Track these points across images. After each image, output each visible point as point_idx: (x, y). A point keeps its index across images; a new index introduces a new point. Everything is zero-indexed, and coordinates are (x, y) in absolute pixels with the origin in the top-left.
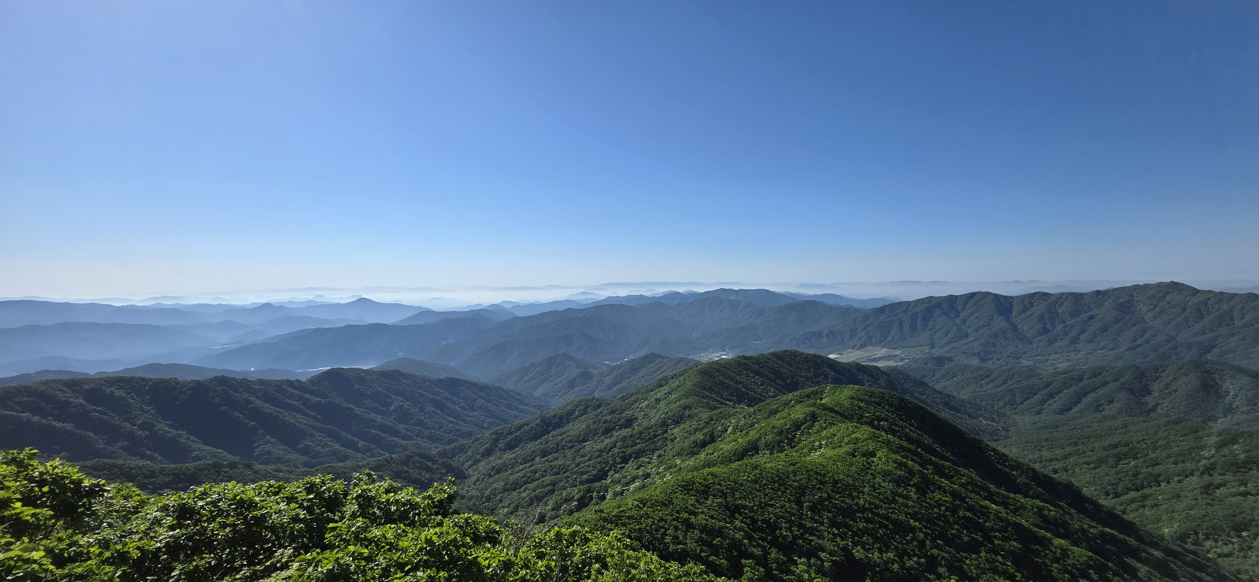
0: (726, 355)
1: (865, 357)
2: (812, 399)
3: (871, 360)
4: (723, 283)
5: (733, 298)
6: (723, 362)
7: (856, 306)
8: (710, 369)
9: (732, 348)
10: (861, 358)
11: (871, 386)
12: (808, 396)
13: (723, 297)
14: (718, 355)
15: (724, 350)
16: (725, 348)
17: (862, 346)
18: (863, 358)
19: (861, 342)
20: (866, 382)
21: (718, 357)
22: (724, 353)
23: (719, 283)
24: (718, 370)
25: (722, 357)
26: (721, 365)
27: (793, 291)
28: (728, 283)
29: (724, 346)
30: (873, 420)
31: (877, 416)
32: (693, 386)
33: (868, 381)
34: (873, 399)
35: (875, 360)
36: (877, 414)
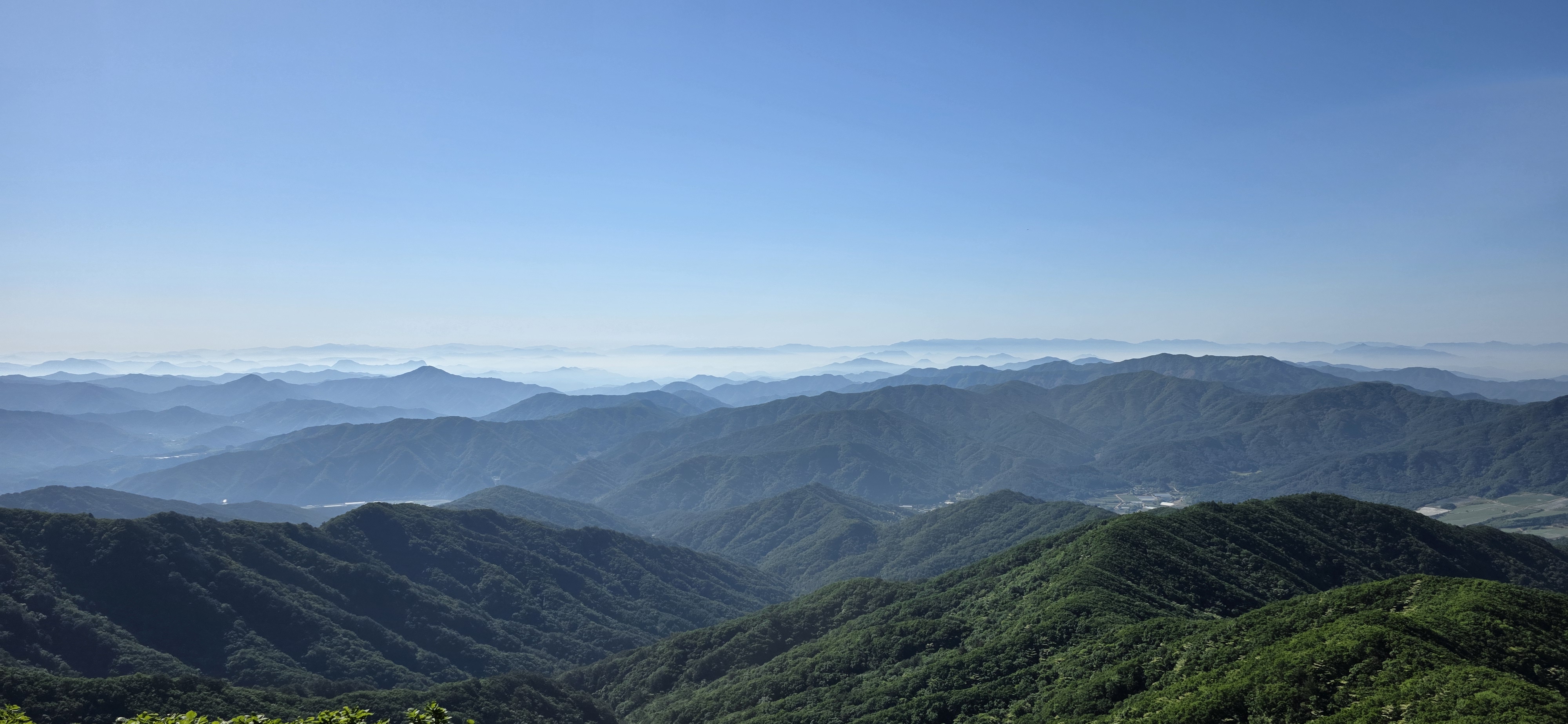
0: (1173, 500)
1: (1514, 516)
2: (1377, 606)
3: (1526, 524)
4: (1167, 342)
5: (1189, 374)
6: (1164, 515)
7: (1489, 396)
8: (1135, 528)
9: (1185, 485)
10: (1502, 518)
11: (1526, 582)
12: (1368, 600)
13: (1165, 373)
14: (1154, 499)
15: (1167, 489)
16: (1170, 485)
17: (1505, 491)
18: (1507, 517)
19: (1503, 480)
20: (1512, 574)
21: (1154, 503)
22: (1168, 495)
23: (1157, 342)
24: (1153, 533)
25: (1163, 504)
26: (1160, 522)
27: (1335, 360)
28: (1177, 342)
29: (1168, 480)
30: (1531, 662)
31: (1541, 654)
32: (1097, 565)
33: (1519, 571)
34: (1530, 614)
35: (1537, 523)
36: (1541, 648)
